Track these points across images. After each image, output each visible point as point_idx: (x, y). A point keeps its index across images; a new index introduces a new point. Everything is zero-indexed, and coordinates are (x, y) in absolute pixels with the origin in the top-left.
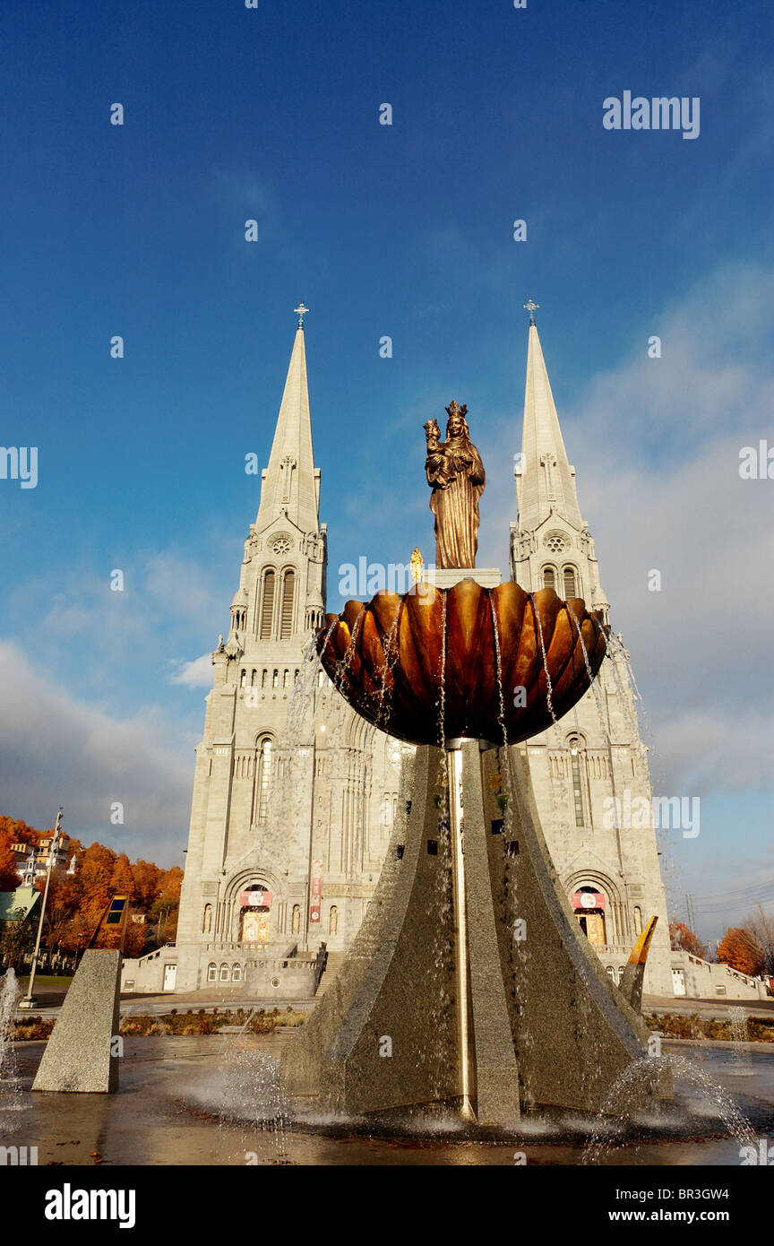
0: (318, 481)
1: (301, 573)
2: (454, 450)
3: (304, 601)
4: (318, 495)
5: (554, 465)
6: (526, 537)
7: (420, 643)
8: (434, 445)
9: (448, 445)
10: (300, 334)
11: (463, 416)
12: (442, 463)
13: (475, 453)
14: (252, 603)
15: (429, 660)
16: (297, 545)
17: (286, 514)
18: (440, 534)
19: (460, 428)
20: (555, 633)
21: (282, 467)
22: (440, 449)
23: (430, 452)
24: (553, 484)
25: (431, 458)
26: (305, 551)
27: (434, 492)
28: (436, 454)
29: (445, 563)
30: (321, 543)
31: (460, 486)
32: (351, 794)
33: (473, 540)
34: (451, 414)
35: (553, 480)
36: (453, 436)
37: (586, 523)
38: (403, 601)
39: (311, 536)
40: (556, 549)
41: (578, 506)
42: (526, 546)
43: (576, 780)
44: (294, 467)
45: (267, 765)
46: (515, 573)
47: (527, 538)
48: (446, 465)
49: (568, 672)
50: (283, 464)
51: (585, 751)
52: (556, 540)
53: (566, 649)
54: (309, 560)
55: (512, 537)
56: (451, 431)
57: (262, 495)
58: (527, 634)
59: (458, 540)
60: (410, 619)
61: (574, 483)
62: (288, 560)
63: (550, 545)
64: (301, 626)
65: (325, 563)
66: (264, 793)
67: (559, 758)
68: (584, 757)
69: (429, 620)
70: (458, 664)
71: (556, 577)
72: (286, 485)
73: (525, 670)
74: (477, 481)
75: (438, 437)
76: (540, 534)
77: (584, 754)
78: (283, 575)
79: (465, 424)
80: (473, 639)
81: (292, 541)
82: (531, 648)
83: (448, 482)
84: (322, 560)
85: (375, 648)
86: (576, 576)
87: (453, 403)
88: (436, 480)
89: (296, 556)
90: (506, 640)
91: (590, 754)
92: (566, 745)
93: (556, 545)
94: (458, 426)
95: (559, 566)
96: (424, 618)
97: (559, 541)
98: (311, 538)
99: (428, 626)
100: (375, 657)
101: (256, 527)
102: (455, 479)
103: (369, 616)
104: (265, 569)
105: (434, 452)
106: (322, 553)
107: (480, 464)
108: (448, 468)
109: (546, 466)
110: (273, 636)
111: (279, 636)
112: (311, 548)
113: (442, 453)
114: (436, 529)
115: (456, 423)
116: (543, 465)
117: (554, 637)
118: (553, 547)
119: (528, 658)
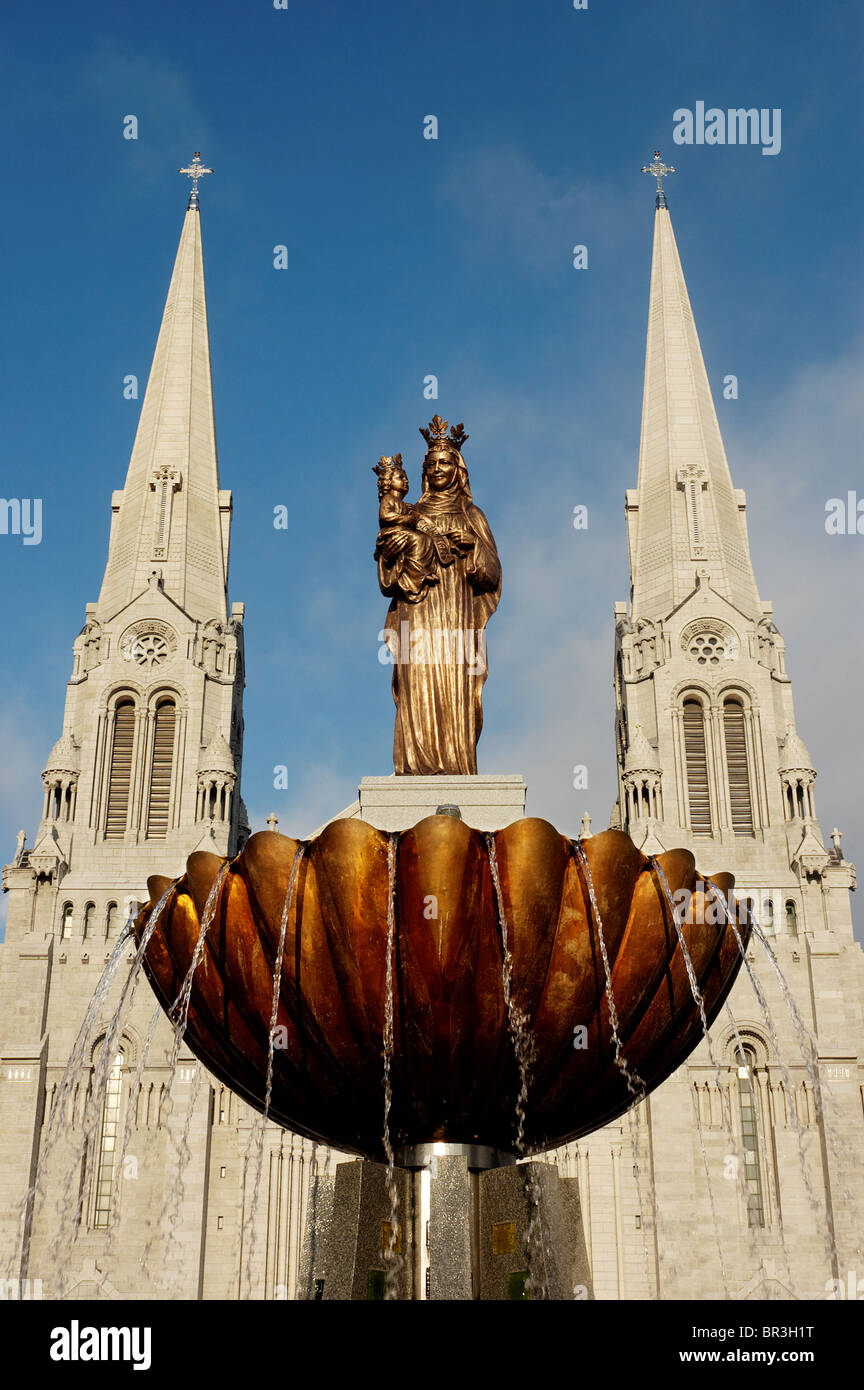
0: (226, 516)
1: (188, 704)
2: (437, 522)
3: (196, 761)
4: (226, 545)
5: (704, 487)
6: (648, 632)
7: (339, 947)
8: (392, 509)
9: (423, 508)
10: (192, 218)
11: (457, 446)
12: (409, 548)
13: (481, 525)
14: (87, 764)
15: (359, 985)
16: (182, 646)
17: (161, 583)
18: (404, 698)
19: (449, 474)
20: (630, 924)
21: (153, 489)
22: (406, 518)
23: (385, 524)
24: (701, 526)
25: (386, 538)
26: (199, 660)
27: (393, 607)
28: (398, 529)
29: (411, 759)
30: (231, 643)
31: (447, 596)
32: (286, 1161)
33: (471, 709)
34: (432, 444)
35: (701, 517)
36: (435, 488)
37: (768, 606)
38: (307, 855)
39: (211, 629)
40: (708, 658)
41: (751, 572)
42: (648, 651)
43: (748, 1131)
44: (177, 488)
45: (113, 1101)
46: (624, 706)
47: (649, 634)
48: (418, 551)
49: (660, 1003)
50: (154, 480)
51: (767, 1069)
52: (707, 639)
53: (654, 957)
54: (207, 677)
55: (620, 633)
56: (432, 479)
57: (113, 544)
58: (568, 928)
59: (441, 713)
60: (321, 895)
61: (745, 525)
62: (164, 676)
63: (694, 649)
64: (188, 812)
65: (239, 684)
66: (107, 1159)
67: (712, 1085)
68: (763, 1083)
69: (360, 899)
70: (422, 995)
71: (707, 714)
72: (162, 524)
73: (564, 1005)
74: (483, 586)
75: (403, 492)
76: (676, 628)
77: (762, 1075)
78: (153, 707)
79: (461, 463)
80: (452, 940)
81: (172, 638)
82: (579, 959)
83: (421, 587)
84: (232, 678)
85: (247, 953)
86: (748, 713)
87: (435, 420)
88: (395, 584)
89: (180, 670)
90: (524, 942)
91: (776, 1077)
92: (729, 1059)
93: (707, 650)
94: (446, 469)
95: (714, 692)
96: (350, 896)
97: (713, 641)
98: (211, 633)
99: (357, 912)
100: (249, 974)
101: (99, 609)
102: (437, 582)
103: (236, 884)
104: (116, 697)
105: (394, 524)
106: (233, 663)
107: (491, 548)
108: (422, 559)
109: (688, 489)
110: (130, 832)
111: (142, 834)
112: (210, 653)
113: (411, 526)
114: (396, 684)
115: (442, 462)
116: (681, 487)
117: (628, 931)
118: (701, 653)
119: (572, 977)
